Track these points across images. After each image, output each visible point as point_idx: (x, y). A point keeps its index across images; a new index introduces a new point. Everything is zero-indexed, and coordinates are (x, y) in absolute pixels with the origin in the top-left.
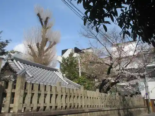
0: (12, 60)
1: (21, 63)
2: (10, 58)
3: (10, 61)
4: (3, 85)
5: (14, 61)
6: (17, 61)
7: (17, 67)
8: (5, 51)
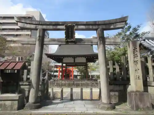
0: (144, 40)
1: (153, 40)
2: (142, 39)
3: (142, 42)
4: (143, 60)
5: (146, 40)
6: (149, 40)
7: (150, 45)
8: (138, 34)
